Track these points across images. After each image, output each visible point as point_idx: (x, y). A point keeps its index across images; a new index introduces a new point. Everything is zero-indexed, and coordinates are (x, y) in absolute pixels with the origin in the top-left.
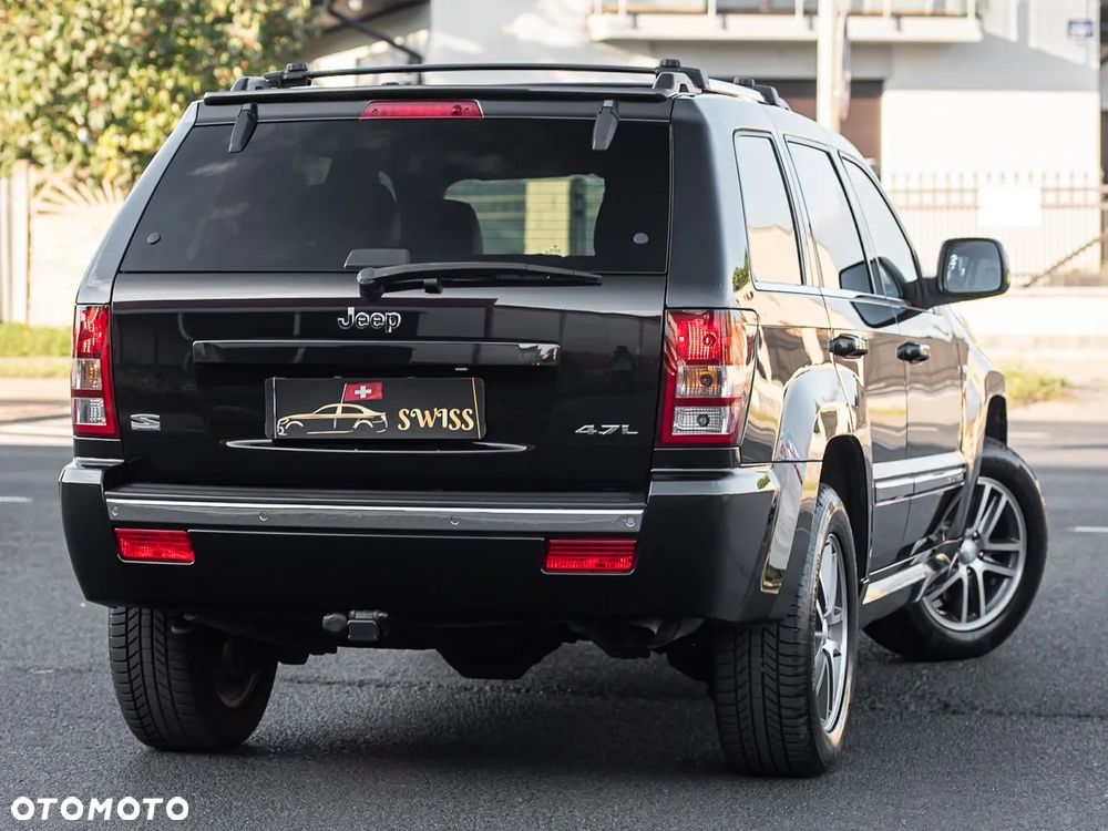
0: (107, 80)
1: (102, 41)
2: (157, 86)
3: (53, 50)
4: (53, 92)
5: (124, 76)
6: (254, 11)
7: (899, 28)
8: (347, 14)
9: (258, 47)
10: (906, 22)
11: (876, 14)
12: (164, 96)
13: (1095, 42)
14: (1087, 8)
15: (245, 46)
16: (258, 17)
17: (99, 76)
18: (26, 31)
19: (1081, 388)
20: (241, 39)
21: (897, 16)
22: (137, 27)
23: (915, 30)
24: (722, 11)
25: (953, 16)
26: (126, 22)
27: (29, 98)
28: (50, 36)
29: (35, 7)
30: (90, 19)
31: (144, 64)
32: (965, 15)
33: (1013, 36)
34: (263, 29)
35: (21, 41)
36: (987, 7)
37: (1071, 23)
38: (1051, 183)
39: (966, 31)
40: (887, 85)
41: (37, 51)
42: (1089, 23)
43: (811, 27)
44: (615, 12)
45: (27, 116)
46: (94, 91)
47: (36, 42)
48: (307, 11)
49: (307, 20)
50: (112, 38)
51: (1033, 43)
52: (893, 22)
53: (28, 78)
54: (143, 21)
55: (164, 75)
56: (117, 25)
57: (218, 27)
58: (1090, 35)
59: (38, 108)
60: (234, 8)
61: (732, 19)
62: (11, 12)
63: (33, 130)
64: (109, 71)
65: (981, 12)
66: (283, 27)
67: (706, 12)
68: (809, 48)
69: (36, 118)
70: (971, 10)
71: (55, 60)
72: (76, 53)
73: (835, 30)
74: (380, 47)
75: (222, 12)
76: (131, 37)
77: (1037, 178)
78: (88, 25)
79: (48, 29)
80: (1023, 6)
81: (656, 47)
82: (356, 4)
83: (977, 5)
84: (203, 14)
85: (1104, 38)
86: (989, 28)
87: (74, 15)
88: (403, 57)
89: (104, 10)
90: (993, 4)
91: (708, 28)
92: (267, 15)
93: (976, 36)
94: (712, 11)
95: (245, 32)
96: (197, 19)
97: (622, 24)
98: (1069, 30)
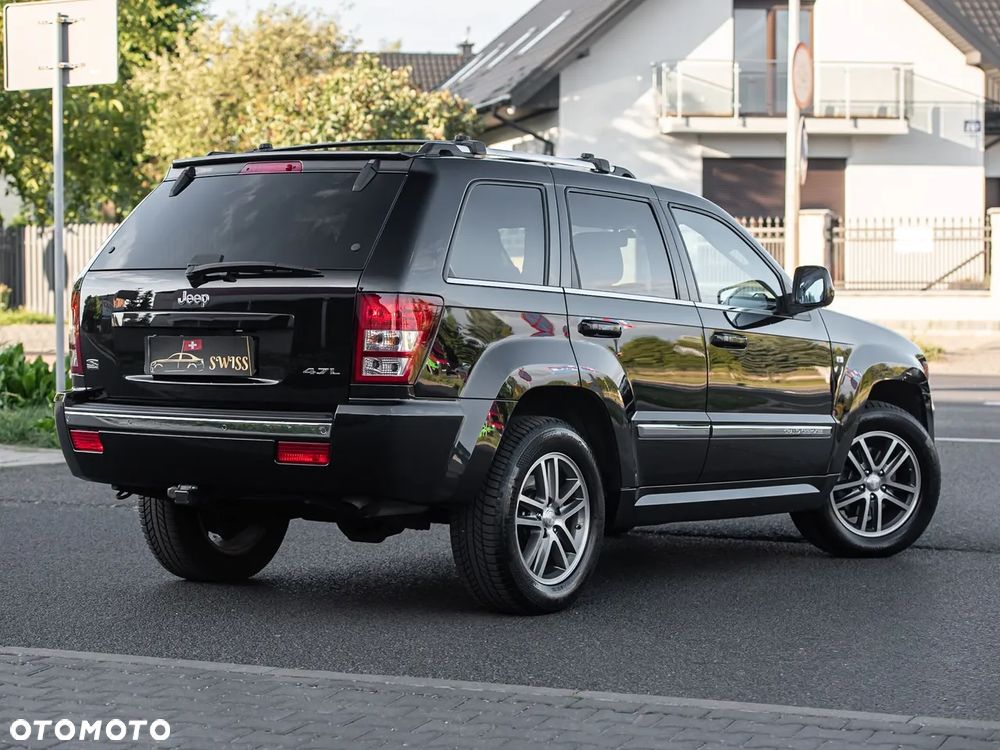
1: (345, 135)
6: (441, 117)
7: (856, 126)
8: (506, 117)
10: (860, 121)
11: (843, 117)
13: (981, 134)
14: (977, 112)
15: (436, 139)
16: (444, 120)
18: (301, 130)
19: (952, 354)
20: (433, 134)
21: (855, 118)
22: (367, 127)
23: (866, 127)
24: (742, 115)
25: (891, 118)
26: (361, 123)
28: (314, 132)
29: (306, 114)
30: (339, 122)
32: (898, 118)
33: (930, 131)
34: (446, 127)
35: (298, 136)
36: (912, 114)
37: (966, 122)
38: (940, 224)
39: (898, 127)
40: (849, 161)
42: (978, 122)
44: (676, 116)
47: (306, 135)
48: (474, 116)
49: (474, 122)
50: (352, 133)
51: (942, 135)
52: (852, 122)
54: (371, 122)
56: (356, 125)
57: (419, 127)
58: (979, 130)
60: (429, 115)
61: (750, 121)
62: (291, 117)
65: (909, 116)
66: (461, 127)
67: (733, 116)
68: (783, 138)
70: (902, 115)
74: (529, 138)
75: (421, 116)
76: (364, 132)
77: (931, 222)
78: (336, 125)
79: (313, 128)
80: (936, 112)
81: (701, 138)
82: (511, 111)
83: (906, 112)
84: (409, 119)
85: (988, 131)
86: (913, 125)
87: (328, 119)
88: (542, 144)
89: (347, 116)
90: (916, 111)
91: (734, 125)
92: (449, 119)
93: (904, 131)
94: (736, 115)
95: (436, 130)
96: (406, 121)
97: (679, 124)
98: (965, 127)
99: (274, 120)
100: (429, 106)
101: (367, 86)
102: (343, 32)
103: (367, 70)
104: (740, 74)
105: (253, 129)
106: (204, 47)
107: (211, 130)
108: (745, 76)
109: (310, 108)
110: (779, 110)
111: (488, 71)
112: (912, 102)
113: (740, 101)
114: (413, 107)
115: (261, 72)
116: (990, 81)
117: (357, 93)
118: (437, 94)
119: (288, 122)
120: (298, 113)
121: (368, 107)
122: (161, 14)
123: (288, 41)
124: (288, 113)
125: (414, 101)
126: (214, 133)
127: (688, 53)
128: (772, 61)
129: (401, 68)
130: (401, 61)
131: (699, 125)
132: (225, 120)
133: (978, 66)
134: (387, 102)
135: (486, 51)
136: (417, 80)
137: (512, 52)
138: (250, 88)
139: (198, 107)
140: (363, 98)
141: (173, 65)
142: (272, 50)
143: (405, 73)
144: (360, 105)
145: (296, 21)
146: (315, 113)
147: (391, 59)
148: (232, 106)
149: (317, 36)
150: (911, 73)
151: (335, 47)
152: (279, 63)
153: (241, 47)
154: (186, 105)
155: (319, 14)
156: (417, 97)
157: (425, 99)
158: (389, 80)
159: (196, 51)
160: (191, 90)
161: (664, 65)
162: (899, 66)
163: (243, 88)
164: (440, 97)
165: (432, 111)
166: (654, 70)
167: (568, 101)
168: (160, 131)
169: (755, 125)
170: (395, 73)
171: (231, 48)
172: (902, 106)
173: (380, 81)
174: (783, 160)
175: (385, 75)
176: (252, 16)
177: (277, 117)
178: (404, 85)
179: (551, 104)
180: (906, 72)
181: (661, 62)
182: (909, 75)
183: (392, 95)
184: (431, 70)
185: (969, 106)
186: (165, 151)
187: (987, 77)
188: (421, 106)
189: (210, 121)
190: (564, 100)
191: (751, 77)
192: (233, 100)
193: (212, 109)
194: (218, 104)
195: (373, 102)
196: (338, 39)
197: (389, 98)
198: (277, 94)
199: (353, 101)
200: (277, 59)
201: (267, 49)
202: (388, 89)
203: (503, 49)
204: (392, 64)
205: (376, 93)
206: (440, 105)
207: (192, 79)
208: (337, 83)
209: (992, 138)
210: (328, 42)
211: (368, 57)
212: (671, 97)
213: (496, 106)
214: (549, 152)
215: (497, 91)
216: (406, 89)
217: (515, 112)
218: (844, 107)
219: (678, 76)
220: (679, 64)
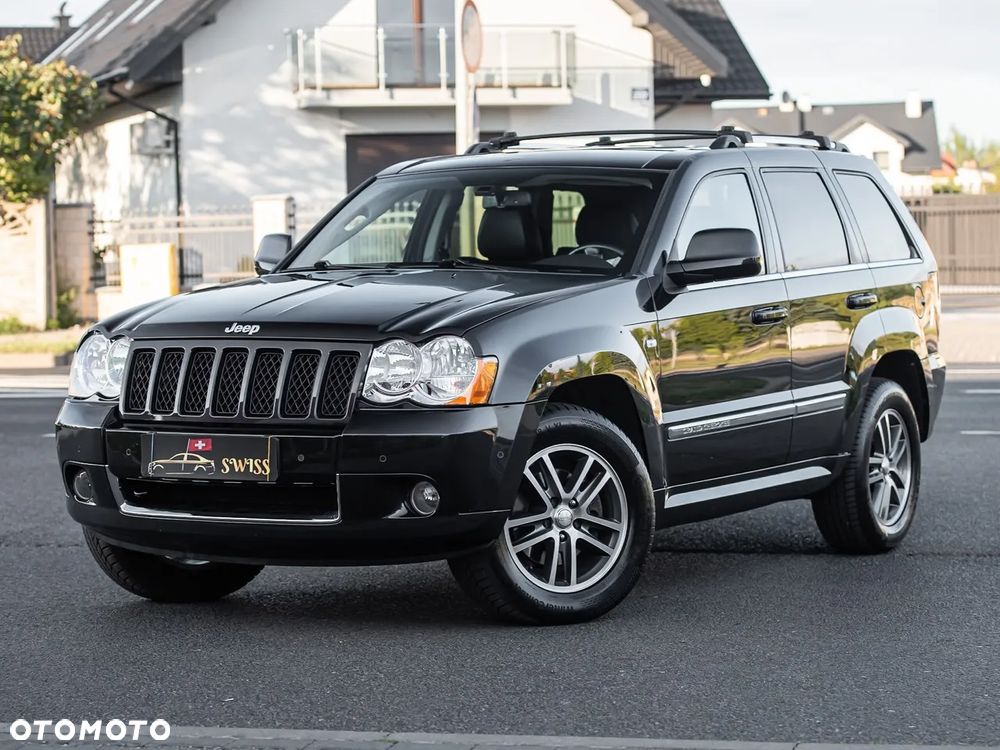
6: (57, 91)
7: (514, 96)
8: (125, 94)
9: (60, 116)
10: (519, 91)
11: (500, 87)
13: (650, 103)
15: (51, 116)
16: (60, 95)
20: (48, 111)
21: (513, 87)
23: (525, 97)
24: (389, 86)
25: (554, 87)
32: (560, 86)
33: (599, 101)
34: (64, 105)
36: (575, 82)
37: (634, 90)
39: (559, 97)
42: (647, 90)
43: (453, 96)
44: (314, 89)
48: (94, 90)
49: (95, 97)
51: (613, 106)
52: (510, 92)
57: (31, 103)
58: (648, 98)
60: (43, 89)
61: (397, 92)
65: (571, 84)
66: (80, 102)
67: (378, 87)
68: (450, 111)
70: (564, 82)
73: (468, 97)
74: (150, 115)
75: (34, 92)
80: (606, 79)
81: (343, 112)
82: (129, 85)
83: (568, 79)
84: (21, 94)
85: (658, 100)
86: (577, 94)
88: (164, 123)
90: (579, 78)
91: (380, 98)
92: (66, 94)
93: (568, 100)
94: (382, 86)
95: (51, 106)
96: (17, 97)
97: (319, 97)
98: (633, 95)
100: (42, 79)
104: (386, 40)
108: (390, 43)
110: (430, 79)
111: (97, 43)
112: (575, 69)
113: (386, 71)
114: (24, 82)
116: (659, 45)
125: (25, 76)
127: (328, 18)
128: (419, 25)
129: (8, 37)
131: (339, 100)
133: (644, 27)
135: (91, 21)
136: (29, 50)
137: (126, 20)
143: (13, 42)
150: (574, 36)
156: (28, 70)
157: (37, 72)
161: (300, 32)
162: (557, 29)
164: (55, 70)
165: (46, 85)
166: (289, 37)
167: (193, 72)
169: (405, 98)
172: (564, 74)
174: (453, 135)
178: (12, 56)
179: (174, 78)
180: (568, 35)
181: (296, 28)
182: (570, 38)
185: (639, 71)
187: (656, 40)
188: (34, 79)
190: (186, 71)
191: (396, 44)
203: (110, 20)
206: (55, 77)
209: (662, 108)
212: (310, 67)
213: (112, 81)
214: (172, 133)
215: (112, 64)
216: (15, 61)
217: (134, 87)
218: (501, 75)
219: (317, 44)
220: (317, 31)
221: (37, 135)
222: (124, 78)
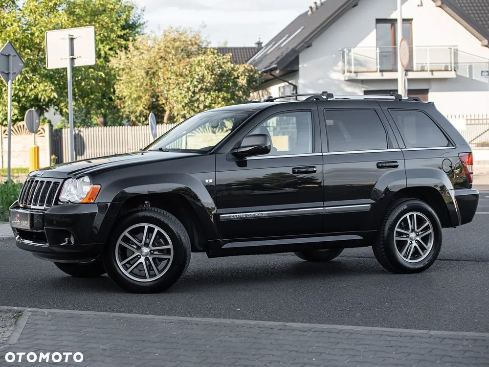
0: (204, 95)
1: (202, 85)
2: (218, 97)
3: (190, 88)
4: (189, 99)
5: (209, 94)
6: (245, 75)
7: (432, 75)
8: (275, 75)
9: (246, 85)
10: (434, 73)
11: (427, 71)
12: (220, 99)
15: (243, 85)
16: (246, 77)
17: (202, 94)
18: (182, 83)
20: (241, 83)
21: (432, 71)
22: (212, 81)
23: (437, 75)
24: (381, 71)
25: (449, 71)
26: (209, 79)
27: (183, 101)
28: (189, 84)
29: (185, 76)
31: (215, 91)
32: (451, 71)
33: (468, 76)
34: (247, 80)
35: (181, 85)
36: (458, 69)
37: (482, 72)
38: (469, 118)
39: (451, 75)
40: (430, 90)
41: (185, 88)
42: (488, 71)
44: (351, 72)
45: (183, 106)
46: (201, 99)
47: (185, 85)
48: (260, 75)
49: (260, 77)
50: (205, 84)
51: (473, 78)
52: (430, 73)
53: (183, 95)
54: (214, 79)
55: (220, 94)
56: (207, 80)
57: (236, 80)
58: (488, 75)
59: (186, 104)
60: (239, 75)
61: (385, 73)
62: (178, 78)
63: (185, 110)
64: (205, 93)
65: (456, 70)
66: (254, 79)
67: (377, 72)
69: (185, 106)
70: (453, 69)
71: (190, 90)
72: (196, 88)
74: (286, 83)
75: (236, 76)
76: (211, 83)
77: (465, 117)
78: (198, 80)
79: (188, 82)
80: (470, 67)
81: (363, 82)
82: (278, 72)
83: (455, 67)
84: (231, 76)
86: (457, 73)
87: (195, 78)
88: (292, 86)
89: (203, 76)
90: (459, 67)
91: (378, 76)
92: (248, 76)
93: (454, 76)
94: (378, 71)
95: (242, 81)
96: (229, 78)
97: (353, 76)
98: (482, 74)
99: (171, 79)
100: (239, 70)
101: (212, 62)
102: (203, 39)
103: (212, 56)
104: (380, 53)
105: (162, 83)
106: (141, 47)
107: (145, 84)
108: (381, 53)
109: (186, 73)
110: (395, 68)
111: (268, 55)
112: (458, 63)
113: (380, 65)
114: (232, 72)
115: (166, 58)
117: (207, 66)
118: (243, 65)
119: (177, 80)
120: (181, 76)
121: (212, 72)
122: (122, 33)
123: (177, 44)
124: (177, 76)
125: (233, 69)
126: (147, 85)
127: (357, 44)
128: (394, 47)
129: (227, 54)
130: (228, 51)
131: (361, 77)
132: (151, 79)
133: (486, 46)
134: (221, 69)
135: (267, 45)
136: (235, 59)
137: (278, 45)
138: (161, 65)
139: (138, 74)
140: (210, 68)
141: (127, 56)
142: (171, 47)
143: (228, 56)
144: (209, 71)
145: (181, 34)
146: (189, 75)
147: (222, 51)
148: (154, 73)
149: (191, 41)
150: (457, 50)
151: (199, 45)
152: (174, 53)
153: (157, 47)
154: (133, 73)
155: (191, 31)
156: (234, 67)
157: (238, 68)
158: (221, 59)
159: (138, 49)
160: (135, 66)
161: (345, 50)
162: (451, 47)
163: (158, 65)
164: (244, 67)
165: (241, 73)
166: (341, 52)
167: (303, 66)
168: (122, 85)
169: (388, 76)
170: (224, 57)
171: (153, 47)
172: (453, 65)
173: (217, 60)
175: (220, 57)
176: (162, 33)
177: (172, 77)
178: (228, 61)
179: (296, 69)
180: (455, 49)
181: (344, 48)
182: (455, 51)
183: (223, 66)
184: (241, 54)
185: (485, 64)
186: (125, 94)
188: (236, 70)
189: (144, 80)
190: (300, 66)
191: (385, 54)
192: (154, 70)
193: (144, 75)
194: (147, 73)
195: (214, 69)
196: (200, 42)
197: (222, 68)
198: (172, 67)
199: (206, 69)
200: (173, 52)
201: (169, 47)
202: (221, 64)
203: (274, 45)
204: (223, 52)
205: (216, 65)
206: (244, 70)
207: (136, 62)
208: (199, 62)
210: (196, 43)
211: (212, 50)
212: (349, 64)
213: (271, 70)
214: (295, 90)
215: (272, 63)
216: (229, 63)
217: (279, 73)
218: (427, 66)
219: (352, 54)
220: (352, 49)
221: (237, 93)
222: (275, 69)
